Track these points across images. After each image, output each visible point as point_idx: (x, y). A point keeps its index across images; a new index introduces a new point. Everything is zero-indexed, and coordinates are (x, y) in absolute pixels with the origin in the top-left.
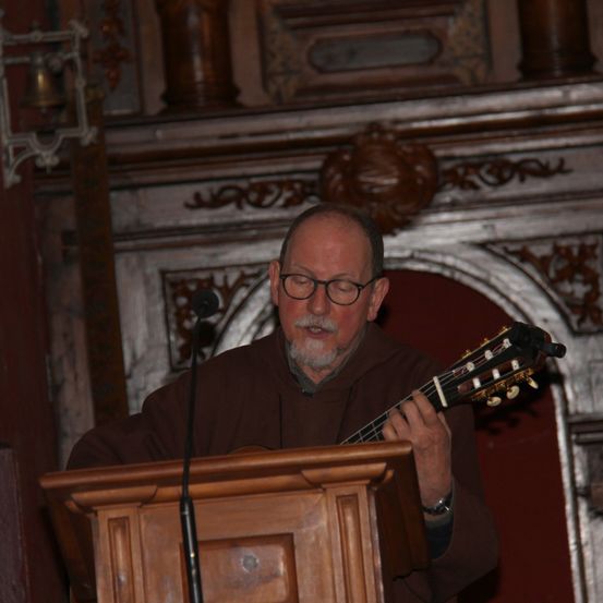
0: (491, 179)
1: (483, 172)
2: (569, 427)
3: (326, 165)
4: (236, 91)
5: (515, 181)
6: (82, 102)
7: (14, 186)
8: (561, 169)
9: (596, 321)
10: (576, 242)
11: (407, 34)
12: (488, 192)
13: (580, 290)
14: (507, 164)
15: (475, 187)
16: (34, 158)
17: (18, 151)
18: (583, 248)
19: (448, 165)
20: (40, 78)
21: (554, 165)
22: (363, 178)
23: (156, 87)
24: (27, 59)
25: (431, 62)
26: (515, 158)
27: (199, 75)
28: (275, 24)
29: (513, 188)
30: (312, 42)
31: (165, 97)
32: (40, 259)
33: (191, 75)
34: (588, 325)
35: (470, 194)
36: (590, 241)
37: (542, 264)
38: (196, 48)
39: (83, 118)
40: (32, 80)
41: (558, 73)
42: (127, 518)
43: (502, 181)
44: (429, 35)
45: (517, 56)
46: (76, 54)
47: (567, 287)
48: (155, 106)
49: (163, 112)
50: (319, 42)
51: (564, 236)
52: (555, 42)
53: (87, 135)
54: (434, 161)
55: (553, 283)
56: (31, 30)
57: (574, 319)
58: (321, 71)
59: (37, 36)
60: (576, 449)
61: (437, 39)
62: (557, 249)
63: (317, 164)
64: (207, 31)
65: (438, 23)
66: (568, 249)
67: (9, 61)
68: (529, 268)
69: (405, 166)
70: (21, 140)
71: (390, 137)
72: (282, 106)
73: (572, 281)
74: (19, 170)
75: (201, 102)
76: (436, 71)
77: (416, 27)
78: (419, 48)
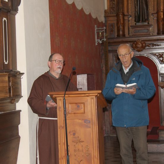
0: (152, 46)
1: (151, 45)
2: (159, 74)
3: (133, 44)
4: (125, 35)
5: (155, 46)
6: (105, 36)
7: (97, 45)
8: (160, 45)
9: (163, 62)
10: (161, 53)
11: (145, 29)
12: (151, 47)
13: (161, 59)
14: (154, 44)
15: (150, 47)
16: (99, 42)
17: (97, 41)
18: (162, 54)
19: (147, 44)
20: (100, 33)
21: (159, 45)
22: (137, 45)
23: (116, 34)
24: (99, 31)
25: (147, 32)
26: (155, 44)
27: (121, 33)
28: (130, 28)
29: (155, 47)
30: (134, 30)
31: (117, 35)
32: (101, 53)
33: (120, 33)
34: (162, 63)
35: (149, 48)
36: (163, 53)
37: (157, 56)
38: (121, 30)
39: (105, 38)
40: (99, 34)
41: (161, 34)
42: (61, 99)
43: (153, 46)
44: (147, 29)
45: (157, 32)
46: (104, 31)
47: (160, 58)
48: (116, 36)
49: (117, 37)
50: (135, 30)
51: (160, 53)
52: (161, 31)
53: (105, 40)
54: (145, 44)
55: (158, 58)
56: (99, 28)
57: (161, 62)
58: (135, 33)
59: (100, 28)
60: (160, 77)
61: (148, 30)
62: (159, 54)
63: (132, 44)
64: (122, 28)
65: (148, 28)
66: (160, 54)
67: (97, 31)
68: (156, 56)
69: (142, 44)
70: (98, 40)
71: (140, 41)
72: (130, 37)
73: (161, 58)
74: (97, 43)
75: (121, 36)
76: (148, 33)
77: (146, 28)
78: (146, 31)
